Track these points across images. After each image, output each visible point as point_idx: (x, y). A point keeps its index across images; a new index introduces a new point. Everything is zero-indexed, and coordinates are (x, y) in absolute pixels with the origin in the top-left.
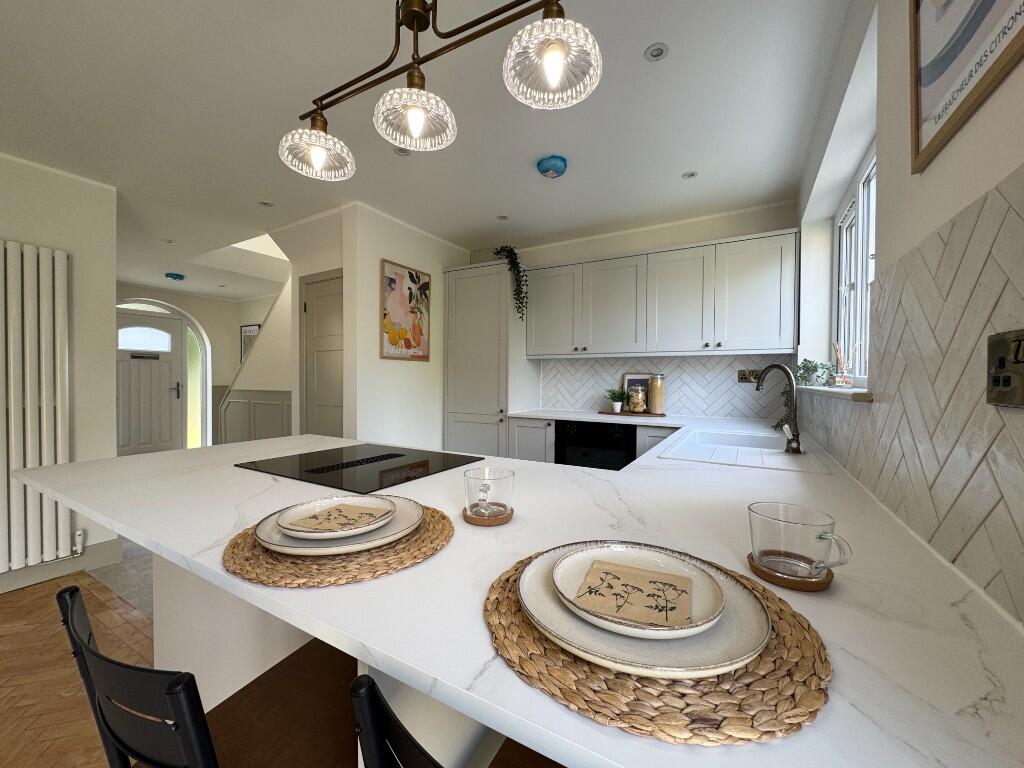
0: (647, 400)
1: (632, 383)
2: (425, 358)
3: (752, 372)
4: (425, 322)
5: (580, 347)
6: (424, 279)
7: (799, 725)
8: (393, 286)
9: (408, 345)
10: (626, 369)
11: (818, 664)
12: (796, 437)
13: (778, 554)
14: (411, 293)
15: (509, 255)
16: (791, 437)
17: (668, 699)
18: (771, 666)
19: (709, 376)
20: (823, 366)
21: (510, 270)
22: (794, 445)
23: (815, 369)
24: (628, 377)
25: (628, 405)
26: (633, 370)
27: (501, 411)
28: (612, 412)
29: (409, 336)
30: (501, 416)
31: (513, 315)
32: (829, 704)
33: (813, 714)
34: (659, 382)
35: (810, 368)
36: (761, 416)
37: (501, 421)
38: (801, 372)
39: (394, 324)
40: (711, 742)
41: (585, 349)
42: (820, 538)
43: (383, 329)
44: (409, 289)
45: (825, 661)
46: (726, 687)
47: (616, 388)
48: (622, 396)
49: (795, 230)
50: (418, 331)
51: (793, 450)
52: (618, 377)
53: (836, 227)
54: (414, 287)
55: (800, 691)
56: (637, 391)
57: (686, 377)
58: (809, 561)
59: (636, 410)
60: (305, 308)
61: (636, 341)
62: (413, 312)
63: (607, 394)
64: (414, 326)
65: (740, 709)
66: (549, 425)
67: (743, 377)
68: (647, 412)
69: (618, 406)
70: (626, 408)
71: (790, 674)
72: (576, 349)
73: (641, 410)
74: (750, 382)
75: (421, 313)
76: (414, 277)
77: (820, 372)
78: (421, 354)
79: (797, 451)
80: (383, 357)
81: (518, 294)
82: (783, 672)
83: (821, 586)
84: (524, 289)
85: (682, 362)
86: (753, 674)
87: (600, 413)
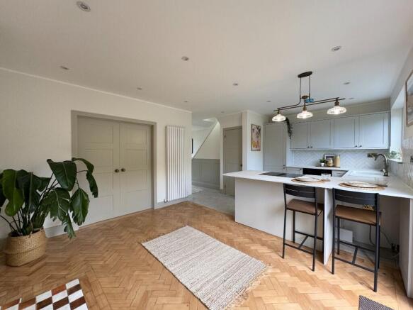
0: (334, 163)
3: (373, 154)
4: (260, 140)
6: (259, 128)
8: (254, 131)
9: (256, 147)
15: (287, 120)
20: (399, 153)
22: (386, 174)
24: (326, 155)
26: (328, 153)
27: (284, 166)
28: (321, 166)
34: (338, 157)
38: (391, 154)
39: (254, 141)
41: (312, 147)
44: (257, 131)
47: (321, 159)
48: (324, 161)
49: (389, 111)
50: (258, 142)
52: (322, 155)
56: (330, 160)
57: (347, 155)
59: (330, 165)
60: (224, 137)
62: (257, 138)
63: (319, 161)
66: (301, 170)
67: (369, 156)
68: (333, 166)
69: (323, 164)
70: (326, 165)
72: (308, 147)
74: (372, 157)
77: (397, 155)
78: (259, 149)
80: (251, 151)
84: (291, 130)
85: (347, 151)
87: (317, 166)
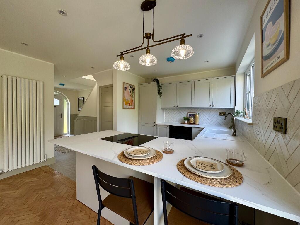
0: (194, 120)
1: (190, 115)
2: (134, 108)
3: (222, 113)
4: (134, 98)
5: (176, 106)
6: (133, 87)
7: (238, 185)
8: (126, 89)
9: (130, 105)
10: (188, 111)
11: (241, 177)
12: (235, 132)
13: (233, 159)
14: (130, 91)
15: (157, 81)
16: (234, 132)
17: (216, 182)
18: (233, 178)
19: (211, 114)
20: (242, 112)
21: (157, 85)
22: (234, 134)
23: (240, 113)
24: (189, 114)
25: (189, 121)
26: (190, 112)
27: (155, 123)
28: (184, 123)
29: (130, 103)
30: (154, 124)
31: (158, 97)
32: (242, 183)
33: (240, 184)
34: (198, 115)
35: (238, 113)
36: (225, 125)
37: (155, 125)
38: (236, 114)
39: (126, 99)
40: (224, 187)
41: (177, 106)
42: (241, 156)
43: (124, 101)
44: (130, 90)
45: (242, 177)
46: (225, 180)
47: (186, 117)
48: (187, 119)
49: (234, 76)
50: (132, 101)
51: (234, 135)
52: (186, 113)
53: (245, 75)
54: (131, 89)
55: (238, 181)
56: (191, 118)
57: (205, 114)
58: (239, 161)
59: (191, 123)
60: (101, 95)
61: (191, 104)
62: (131, 96)
63: (183, 118)
64: (131, 100)
65: (228, 183)
66: (168, 127)
67: (220, 114)
68: (194, 123)
69: (186, 122)
70: (188, 122)
71: (236, 179)
72: (175, 106)
73: (193, 123)
74: (222, 115)
75: (133, 96)
76: (131, 87)
77: (241, 114)
78: (133, 107)
79: (235, 135)
80: (123, 109)
81: (159, 91)
82: (235, 178)
83: (241, 165)
84: (161, 90)
85: (204, 110)
86: (230, 178)
87: (181, 123)
